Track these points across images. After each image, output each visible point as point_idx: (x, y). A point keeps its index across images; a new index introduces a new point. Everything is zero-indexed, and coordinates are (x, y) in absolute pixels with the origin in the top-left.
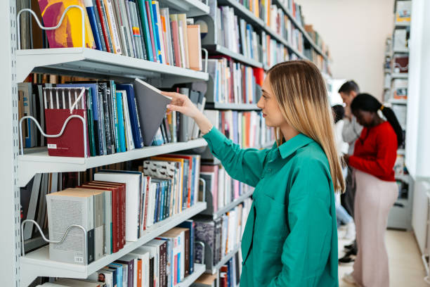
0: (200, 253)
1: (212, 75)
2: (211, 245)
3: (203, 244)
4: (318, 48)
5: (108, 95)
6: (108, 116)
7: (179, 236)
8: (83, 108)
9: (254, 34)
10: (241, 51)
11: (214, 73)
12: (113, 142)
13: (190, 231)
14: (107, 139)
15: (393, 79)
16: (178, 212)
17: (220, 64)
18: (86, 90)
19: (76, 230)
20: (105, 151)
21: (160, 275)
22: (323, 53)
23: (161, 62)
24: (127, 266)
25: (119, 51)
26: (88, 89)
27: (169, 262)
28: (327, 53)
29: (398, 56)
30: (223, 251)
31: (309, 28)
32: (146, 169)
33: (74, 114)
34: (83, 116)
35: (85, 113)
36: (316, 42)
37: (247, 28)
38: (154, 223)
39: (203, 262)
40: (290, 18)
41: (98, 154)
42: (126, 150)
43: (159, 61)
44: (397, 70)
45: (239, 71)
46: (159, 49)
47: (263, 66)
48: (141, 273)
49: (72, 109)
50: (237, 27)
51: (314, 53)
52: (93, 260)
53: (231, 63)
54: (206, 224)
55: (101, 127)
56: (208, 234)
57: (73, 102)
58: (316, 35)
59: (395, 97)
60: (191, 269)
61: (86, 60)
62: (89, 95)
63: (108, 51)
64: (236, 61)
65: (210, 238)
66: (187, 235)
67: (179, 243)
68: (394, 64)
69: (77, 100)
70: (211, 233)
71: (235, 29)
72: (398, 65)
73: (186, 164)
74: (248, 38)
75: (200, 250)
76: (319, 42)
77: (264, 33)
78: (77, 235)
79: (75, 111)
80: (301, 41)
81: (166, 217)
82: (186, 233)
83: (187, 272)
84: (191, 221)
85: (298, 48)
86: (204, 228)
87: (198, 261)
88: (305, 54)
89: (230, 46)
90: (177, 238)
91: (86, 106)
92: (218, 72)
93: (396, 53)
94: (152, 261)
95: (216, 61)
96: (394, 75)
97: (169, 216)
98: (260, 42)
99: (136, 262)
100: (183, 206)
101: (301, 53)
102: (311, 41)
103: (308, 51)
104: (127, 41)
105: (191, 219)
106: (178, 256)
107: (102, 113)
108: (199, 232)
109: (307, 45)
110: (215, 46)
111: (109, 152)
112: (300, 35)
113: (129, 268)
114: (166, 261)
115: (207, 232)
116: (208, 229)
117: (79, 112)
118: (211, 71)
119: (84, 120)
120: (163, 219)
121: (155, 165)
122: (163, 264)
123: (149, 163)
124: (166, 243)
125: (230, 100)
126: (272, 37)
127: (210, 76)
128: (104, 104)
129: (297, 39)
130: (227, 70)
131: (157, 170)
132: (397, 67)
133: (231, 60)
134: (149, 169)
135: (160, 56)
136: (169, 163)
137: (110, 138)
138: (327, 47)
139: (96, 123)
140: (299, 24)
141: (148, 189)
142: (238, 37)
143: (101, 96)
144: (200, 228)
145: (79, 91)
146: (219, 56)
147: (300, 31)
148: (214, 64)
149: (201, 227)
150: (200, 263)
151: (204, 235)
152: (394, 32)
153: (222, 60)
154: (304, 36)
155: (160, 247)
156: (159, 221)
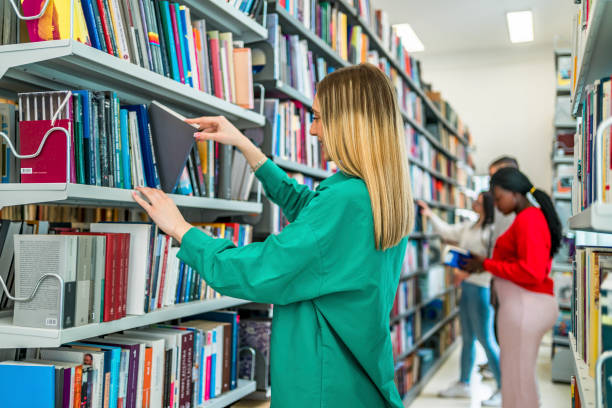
0: (250, 366)
1: (270, 120)
2: (265, 353)
3: (253, 352)
4: (451, 126)
5: (106, 109)
6: (104, 135)
7: (215, 330)
8: (68, 118)
12: (110, 171)
13: (232, 326)
14: (101, 166)
15: (556, 165)
16: (215, 297)
18: (73, 98)
20: (99, 181)
21: (181, 377)
23: (191, 85)
24: (128, 352)
25: (126, 57)
26: (76, 94)
27: (197, 363)
28: (467, 136)
29: (562, 133)
31: (436, 97)
33: (56, 125)
34: (67, 129)
35: (70, 124)
38: (176, 302)
39: (252, 376)
40: (400, 73)
41: (88, 182)
42: (132, 188)
43: (188, 85)
44: (562, 152)
46: (189, 69)
48: (151, 367)
49: (53, 120)
50: (312, 66)
51: (443, 133)
52: (72, 324)
53: (301, 111)
54: (259, 324)
55: (93, 147)
56: (261, 338)
57: (55, 111)
58: (448, 108)
59: (559, 190)
60: (233, 383)
61: (75, 56)
62: (78, 102)
63: (109, 52)
65: (265, 344)
66: (228, 333)
67: (214, 340)
68: (556, 143)
69: (61, 107)
70: (267, 336)
71: (309, 68)
72: (563, 144)
73: (229, 233)
75: (249, 362)
76: (452, 118)
78: (51, 288)
79: (58, 123)
80: (420, 108)
81: (195, 299)
82: (225, 328)
83: (226, 385)
84: (232, 312)
85: (415, 117)
86: (256, 329)
87: (246, 377)
88: (428, 128)
89: (301, 90)
90: (210, 332)
91: (73, 116)
92: (279, 117)
93: (558, 128)
94: (168, 354)
95: (277, 101)
96: (557, 159)
97: (199, 299)
99: (142, 348)
101: (419, 125)
102: (441, 115)
103: (434, 128)
104: (139, 48)
106: (210, 359)
107: (96, 130)
108: (250, 335)
109: (431, 118)
110: (275, 81)
111: (105, 183)
112: (418, 101)
113: (131, 355)
114: (193, 361)
115: (260, 336)
116: (262, 330)
117: (62, 123)
119: (68, 134)
120: (190, 300)
122: (187, 362)
124: (193, 334)
125: (299, 160)
127: (267, 121)
128: (100, 120)
129: (414, 105)
132: (560, 147)
133: (300, 107)
135: (190, 79)
136: (204, 227)
137: (106, 166)
138: (467, 128)
139: (86, 141)
140: (416, 85)
141: (166, 252)
143: (96, 108)
144: (250, 330)
145: (63, 96)
146: (284, 98)
147: (418, 94)
148: (273, 105)
149: (252, 329)
150: (250, 379)
151: (257, 339)
152: (557, 101)
153: (287, 104)
154: (424, 102)
155: (183, 337)
156: (184, 301)
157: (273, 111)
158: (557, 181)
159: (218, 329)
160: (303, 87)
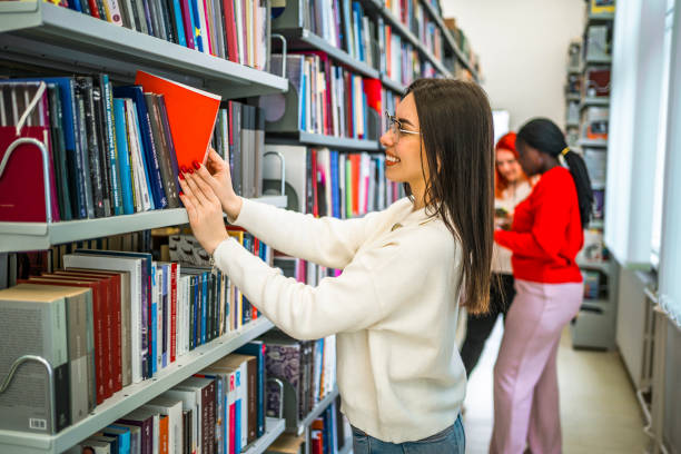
0: (276, 398)
1: (294, 83)
2: (295, 384)
3: (281, 384)
4: (464, 58)
5: (95, 102)
6: (95, 143)
7: (238, 370)
8: (42, 123)
9: (365, 20)
10: (344, 45)
11: (298, 79)
12: (107, 194)
13: (258, 359)
14: (94, 187)
15: (586, 107)
16: (236, 327)
17: (309, 66)
18: (48, 92)
19: (30, 365)
20: (91, 212)
21: (203, 441)
22: (471, 66)
23: (201, 49)
24: (139, 430)
25: (116, 18)
26: (52, 85)
27: (220, 419)
28: (477, 67)
29: (594, 69)
30: (316, 394)
31: (450, 23)
32: (175, 249)
33: (23, 135)
34: (42, 139)
35: (45, 133)
36: (461, 47)
37: (353, 8)
38: (191, 348)
39: (281, 414)
41: (76, 215)
42: (135, 211)
43: (197, 47)
44: (592, 92)
45: (341, 81)
46: (197, 24)
47: (381, 76)
48: (167, 441)
49: (19, 127)
51: (457, 66)
52: (68, 423)
53: (326, 65)
54: (286, 347)
55: (81, 163)
56: (289, 365)
57: (21, 113)
58: (461, 37)
59: (587, 136)
60: (261, 429)
61: (46, 26)
62: (55, 98)
63: (93, 14)
64: (337, 62)
65: (293, 373)
66: (253, 368)
67: (239, 383)
68: (586, 81)
69: (30, 108)
70: (295, 362)
71: (333, 6)
72: (594, 83)
74: (356, 26)
75: (274, 395)
76: (465, 47)
77: (381, 21)
78: (33, 375)
79: (26, 131)
80: (439, 41)
81: (213, 337)
82: (249, 363)
83: (252, 434)
84: (260, 342)
85: (434, 53)
86: (281, 354)
87: (271, 413)
88: (445, 65)
89: (326, 36)
90: (233, 374)
91: (49, 120)
92: (305, 77)
93: (590, 64)
94: (187, 418)
95: (302, 57)
96: (585, 100)
97: (218, 335)
98: (375, 36)
99: (157, 419)
100: (244, 316)
101: (438, 62)
102: (454, 44)
103: (449, 61)
104: (133, 2)
105: (257, 339)
106: (234, 407)
107: (83, 138)
108: (274, 361)
109: (448, 53)
110: (301, 29)
111: (99, 214)
112: (437, 33)
113: (143, 432)
114: (215, 416)
115: (287, 362)
116: (289, 356)
117: (35, 131)
118: (292, 76)
119: (43, 146)
120: (208, 340)
121: (190, 243)
122: (209, 422)
123: (178, 240)
124: (213, 383)
125: (325, 130)
126: (395, 30)
127: (290, 84)
128: (88, 120)
129: (432, 38)
130: (320, 77)
131: (195, 250)
132: (591, 87)
133: (327, 60)
134: (179, 250)
135: (199, 39)
137: (99, 187)
138: (477, 57)
139: (71, 155)
140: (435, 12)
141: (174, 287)
142: (338, 21)
143: (81, 103)
144: (274, 355)
145: (33, 90)
146: (309, 50)
147: (438, 25)
148: (299, 63)
149: (278, 354)
150: (277, 416)
151: (283, 366)
152: (587, 30)
153: (312, 59)
154: (443, 35)
155: (203, 391)
156: (201, 344)
157: (299, 71)
158: (586, 125)
159: (242, 369)
160: (329, 33)
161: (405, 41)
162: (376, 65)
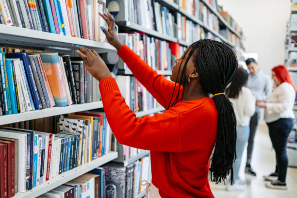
2: (122, 187)
3: (115, 187)
4: (233, 29)
7: (89, 182)
9: (170, 15)
10: (155, 28)
13: (100, 177)
15: (290, 52)
16: (88, 162)
17: (132, 38)
23: (65, 34)
25: (9, 22)
28: (241, 33)
29: (294, 34)
31: (224, 14)
32: (62, 125)
36: (231, 25)
37: (161, 10)
38: (60, 173)
40: (205, 5)
42: (19, 112)
43: (62, 33)
44: (293, 45)
45: (153, 44)
46: (62, 22)
47: (178, 41)
50: (151, 8)
51: (228, 33)
53: (144, 37)
54: (119, 169)
56: (120, 178)
58: (231, 20)
59: (291, 66)
64: (150, 36)
65: (122, 182)
66: (98, 181)
67: (89, 188)
68: (290, 41)
70: (123, 177)
72: (294, 41)
73: (96, 121)
74: (163, 18)
75: (113, 191)
76: (234, 25)
77: (179, 15)
80: (217, 23)
81: (73, 167)
82: (96, 179)
84: (101, 168)
85: (214, 28)
86: (117, 173)
88: (220, 33)
89: (143, 24)
90: (86, 184)
92: (128, 44)
93: (292, 32)
95: (127, 35)
96: (290, 49)
97: (77, 166)
98: (176, 21)
100: (93, 156)
101: (216, 33)
102: (227, 24)
103: (223, 31)
104: (21, 14)
105: (101, 166)
108: (113, 176)
109: (222, 27)
110: (126, 22)
112: (216, 18)
115: (119, 176)
116: (120, 174)
120: (70, 169)
121: (68, 122)
123: (63, 120)
124: (73, 189)
126: (188, 19)
129: (213, 21)
130: (140, 43)
131: (70, 126)
132: (292, 42)
133: (144, 35)
135: (63, 29)
136: (79, 121)
138: (241, 29)
141: (50, 145)
142: (152, 16)
144: (113, 173)
146: (131, 31)
147: (215, 15)
148: (125, 37)
149: (115, 172)
151: (117, 178)
152: (291, 16)
153: (134, 35)
154: (219, 19)
155: (65, 194)
156: (66, 171)
158: (290, 60)
159: (92, 181)
161: (195, 23)
162: (176, 35)
